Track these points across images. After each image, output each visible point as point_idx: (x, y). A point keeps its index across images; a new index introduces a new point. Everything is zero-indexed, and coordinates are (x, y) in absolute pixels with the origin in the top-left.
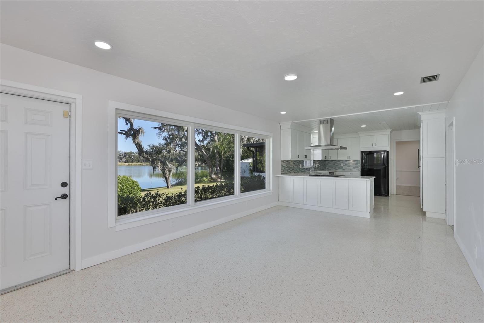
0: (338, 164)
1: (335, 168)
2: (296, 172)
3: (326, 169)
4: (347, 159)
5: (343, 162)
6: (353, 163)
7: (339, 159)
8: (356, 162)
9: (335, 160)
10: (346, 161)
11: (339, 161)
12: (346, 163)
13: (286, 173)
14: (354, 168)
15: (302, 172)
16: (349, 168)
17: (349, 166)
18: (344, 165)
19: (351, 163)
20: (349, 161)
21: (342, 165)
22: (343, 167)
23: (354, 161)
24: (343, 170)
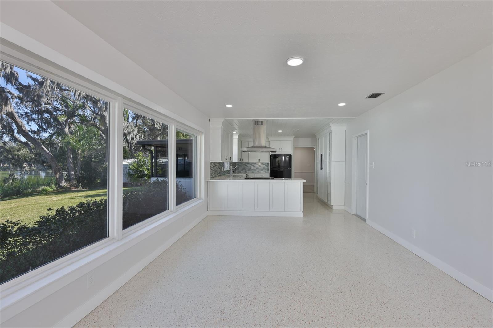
0: (247, 166)
1: (245, 170)
2: (220, 176)
3: (236, 171)
4: (256, 162)
5: (253, 165)
6: (261, 165)
7: (250, 161)
8: (264, 165)
9: (245, 163)
10: (255, 163)
11: (248, 163)
12: (254, 165)
13: (213, 177)
14: (262, 170)
15: (223, 175)
16: (257, 170)
17: (257, 169)
18: (254, 167)
19: (260, 166)
20: (257, 164)
21: (252, 167)
22: (252, 169)
23: (262, 163)
24: (252, 172)
